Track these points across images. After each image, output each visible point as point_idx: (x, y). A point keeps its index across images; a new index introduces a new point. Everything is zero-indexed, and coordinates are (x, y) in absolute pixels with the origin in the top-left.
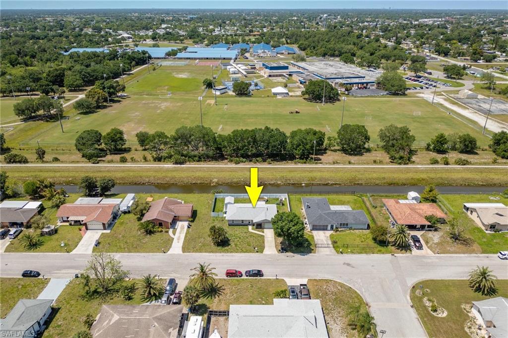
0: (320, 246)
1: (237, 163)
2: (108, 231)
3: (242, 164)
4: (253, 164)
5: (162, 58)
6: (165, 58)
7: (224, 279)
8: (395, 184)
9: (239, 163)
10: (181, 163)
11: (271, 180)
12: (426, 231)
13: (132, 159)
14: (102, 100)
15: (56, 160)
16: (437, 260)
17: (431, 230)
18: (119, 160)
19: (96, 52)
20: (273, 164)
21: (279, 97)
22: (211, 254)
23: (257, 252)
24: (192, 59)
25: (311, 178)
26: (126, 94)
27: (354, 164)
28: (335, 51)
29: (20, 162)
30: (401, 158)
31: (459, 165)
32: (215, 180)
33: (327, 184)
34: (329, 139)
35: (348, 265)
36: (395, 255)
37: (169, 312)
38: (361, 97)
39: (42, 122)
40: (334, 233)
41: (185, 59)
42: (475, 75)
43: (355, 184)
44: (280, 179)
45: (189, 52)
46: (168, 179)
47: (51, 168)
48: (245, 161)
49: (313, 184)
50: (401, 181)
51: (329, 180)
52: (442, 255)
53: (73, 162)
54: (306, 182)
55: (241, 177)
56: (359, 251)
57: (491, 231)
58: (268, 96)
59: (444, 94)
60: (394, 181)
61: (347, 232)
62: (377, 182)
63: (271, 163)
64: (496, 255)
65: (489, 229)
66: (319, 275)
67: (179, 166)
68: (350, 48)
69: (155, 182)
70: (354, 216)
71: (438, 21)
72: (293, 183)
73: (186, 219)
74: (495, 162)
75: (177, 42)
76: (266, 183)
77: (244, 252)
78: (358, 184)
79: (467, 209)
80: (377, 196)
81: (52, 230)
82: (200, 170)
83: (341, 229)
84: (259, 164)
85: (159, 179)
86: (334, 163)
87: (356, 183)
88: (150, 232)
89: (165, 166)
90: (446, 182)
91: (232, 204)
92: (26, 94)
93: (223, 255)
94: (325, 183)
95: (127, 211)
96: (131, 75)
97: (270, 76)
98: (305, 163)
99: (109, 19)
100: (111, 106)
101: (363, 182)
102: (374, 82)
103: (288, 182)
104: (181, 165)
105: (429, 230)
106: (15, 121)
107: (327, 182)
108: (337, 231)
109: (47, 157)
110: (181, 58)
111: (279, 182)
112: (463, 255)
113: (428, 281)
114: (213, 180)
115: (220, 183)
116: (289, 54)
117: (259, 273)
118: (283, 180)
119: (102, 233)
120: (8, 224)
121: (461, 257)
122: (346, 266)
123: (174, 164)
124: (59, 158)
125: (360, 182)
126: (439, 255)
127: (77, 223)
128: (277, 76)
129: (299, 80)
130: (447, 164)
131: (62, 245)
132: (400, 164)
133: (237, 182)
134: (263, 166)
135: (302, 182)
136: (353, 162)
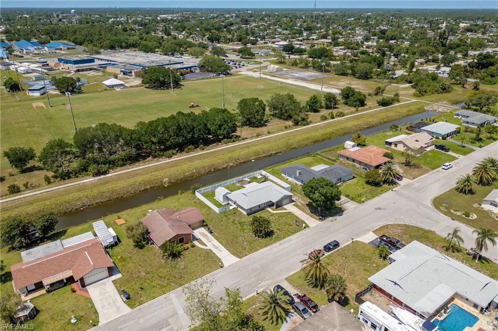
1: (170, 157)
2: (119, 276)
3: (175, 156)
4: (186, 153)
9: (171, 157)
10: (105, 173)
11: (222, 164)
13: (26, 185)
16: (419, 184)
20: (206, 149)
23: (305, 228)
25: (256, 153)
27: (273, 133)
28: (122, 43)
30: (304, 119)
31: (340, 117)
32: (166, 180)
33: (271, 155)
35: (379, 209)
36: (394, 189)
38: (197, 80)
42: (259, 54)
43: (291, 149)
44: (230, 161)
46: (107, 195)
48: (176, 153)
49: (261, 157)
50: (320, 138)
55: (192, 169)
56: (371, 196)
58: (106, 89)
59: (257, 70)
62: (306, 143)
63: (204, 149)
64: (440, 169)
67: (102, 177)
68: (135, 39)
69: (92, 203)
71: (175, 16)
72: (244, 161)
73: (197, 225)
74: (357, 110)
76: (219, 168)
77: (295, 233)
79: (390, 144)
81: (32, 310)
82: (136, 174)
83: (339, 184)
84: (193, 153)
85: (95, 198)
86: (257, 136)
88: (175, 255)
89: (85, 181)
90: (347, 131)
91: (230, 193)
94: (270, 154)
95: (113, 243)
97: (78, 71)
98: (234, 141)
102: (195, 66)
103: (239, 161)
104: (105, 175)
111: (231, 164)
114: (164, 181)
116: (68, 49)
117: (336, 245)
118: (233, 161)
119: (113, 282)
122: (378, 210)
126: (415, 180)
127: (61, 284)
129: (121, 71)
130: (333, 118)
131: (73, 321)
132: (304, 125)
133: (190, 175)
134: (198, 153)
135: (251, 159)
136: (270, 131)
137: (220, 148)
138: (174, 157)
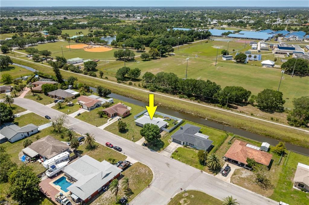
0: (167, 150)
1: (181, 97)
2: (88, 111)
4: (189, 100)
5: (219, 36)
6: (220, 36)
7: (104, 146)
8: (271, 136)
11: (189, 111)
12: (244, 168)
13: (135, 84)
14: (155, 55)
15: (107, 78)
16: (226, 186)
17: (248, 169)
18: (128, 84)
19: (183, 30)
20: (201, 103)
21: (264, 67)
22: (113, 134)
23: (133, 141)
24: (237, 38)
25: (214, 116)
26: (174, 54)
27: (255, 116)
29: (93, 76)
30: (295, 121)
34: (253, 97)
35: (168, 164)
36: (203, 172)
37: (61, 147)
39: (123, 61)
40: (182, 147)
41: (232, 37)
43: (240, 128)
44: (195, 112)
45: (241, 34)
46: (139, 97)
47: (101, 81)
48: (186, 98)
49: (212, 120)
50: (277, 136)
51: (224, 120)
52: (235, 185)
53: (112, 80)
54: (208, 118)
56: (184, 161)
57: (298, 188)
58: (256, 65)
60: (272, 135)
61: (191, 149)
63: (199, 102)
65: (297, 186)
66: (146, 162)
70: (200, 142)
72: (201, 116)
75: (242, 27)
76: (185, 112)
77: (127, 139)
78: (243, 129)
80: (241, 138)
81: (71, 104)
83: (189, 147)
84: (192, 101)
86: (241, 112)
87: (242, 127)
88: (101, 117)
89: (145, 91)
91: (146, 115)
92: (131, 48)
93: (117, 137)
94: (221, 122)
96: (191, 45)
97: (277, 53)
99: (219, 12)
100: (159, 59)
101: (247, 129)
103: (198, 115)
104: (152, 92)
105: (247, 169)
106: (114, 60)
107: (222, 122)
108: (185, 147)
109: (104, 76)
110: (230, 37)
111: (193, 114)
112: (251, 192)
113: (201, 192)
114: (159, 103)
115: (162, 106)
117: (120, 150)
119: (86, 111)
120: (62, 98)
121: (247, 192)
122: (166, 164)
123: (150, 91)
124: (108, 78)
125: (245, 128)
126: (233, 184)
128: (282, 53)
131: (68, 111)
133: (170, 107)
134: (196, 103)
135: (206, 118)
136: (253, 114)
137: (209, 107)
138: (183, 99)
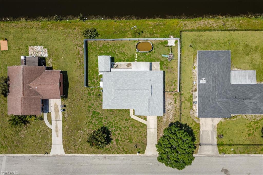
0: (204, 142)
40: (223, 121)
56: (242, 151)
77: (126, 153)
